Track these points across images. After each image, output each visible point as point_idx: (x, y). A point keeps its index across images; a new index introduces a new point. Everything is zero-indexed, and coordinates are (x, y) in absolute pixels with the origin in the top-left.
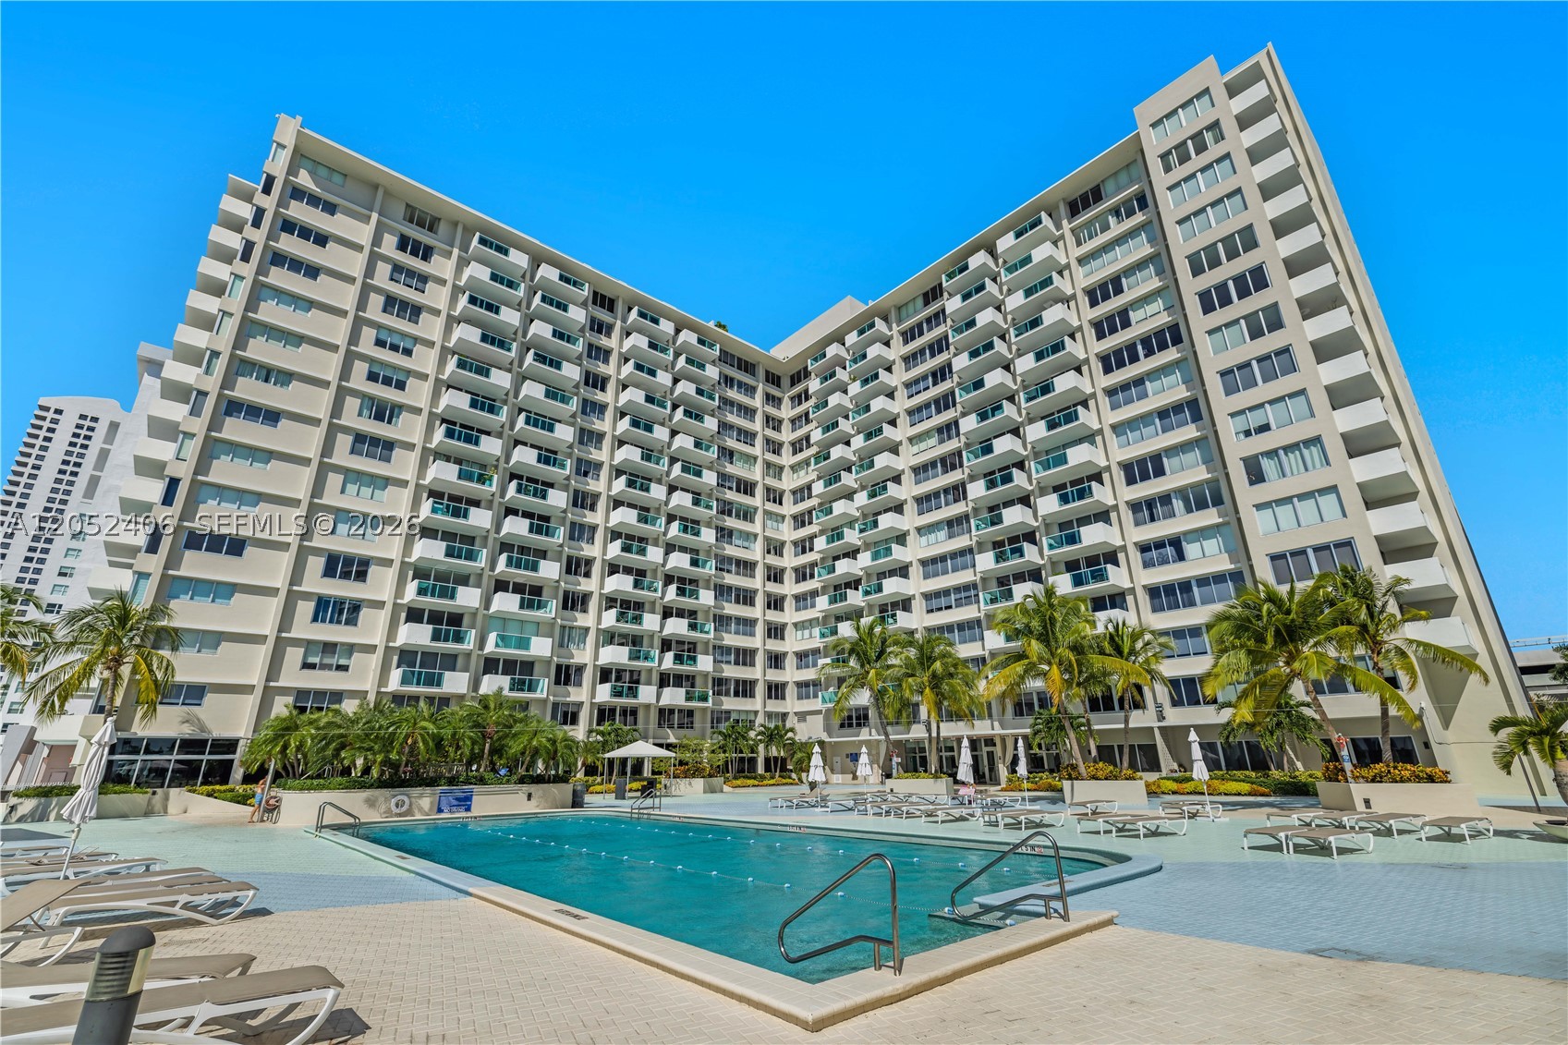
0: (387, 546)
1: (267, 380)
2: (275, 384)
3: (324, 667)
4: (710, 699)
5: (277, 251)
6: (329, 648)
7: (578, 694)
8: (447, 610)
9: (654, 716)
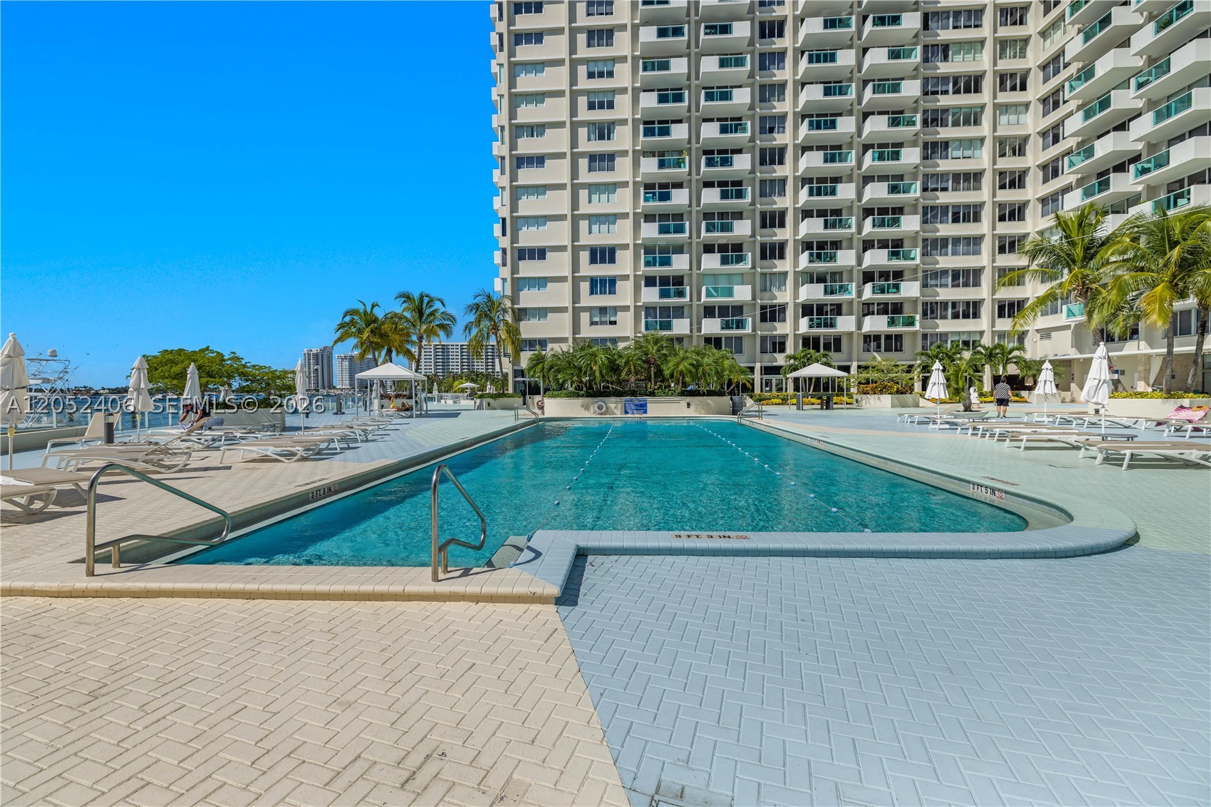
0: (621, 233)
1: (533, 136)
2: (537, 136)
3: (603, 323)
4: (917, 324)
5: (517, 32)
6: (603, 310)
7: (783, 328)
8: (671, 274)
9: (858, 344)
